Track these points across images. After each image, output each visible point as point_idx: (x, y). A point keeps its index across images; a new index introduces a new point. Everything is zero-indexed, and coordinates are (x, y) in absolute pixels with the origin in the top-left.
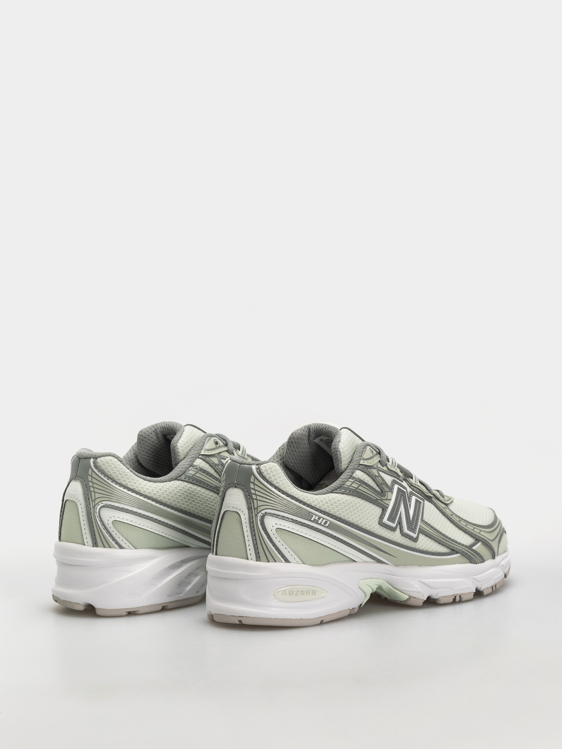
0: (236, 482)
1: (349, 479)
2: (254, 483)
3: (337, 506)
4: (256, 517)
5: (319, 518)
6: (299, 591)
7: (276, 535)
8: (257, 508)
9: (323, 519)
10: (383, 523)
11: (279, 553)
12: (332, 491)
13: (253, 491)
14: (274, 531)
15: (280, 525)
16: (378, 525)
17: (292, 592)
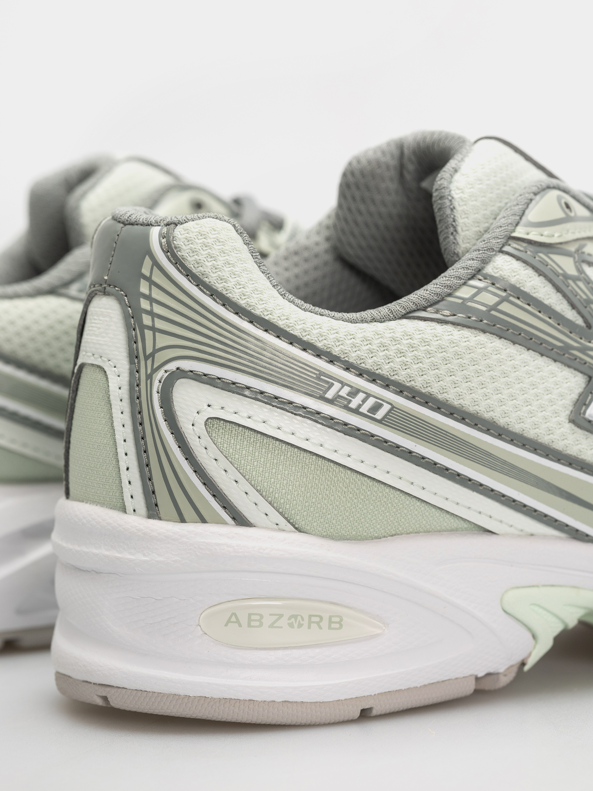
0: (106, 278)
1: (469, 279)
2: (149, 279)
3: (418, 360)
4: (149, 381)
5: (354, 392)
6: (281, 616)
7: (206, 440)
8: (152, 355)
9: (368, 395)
10: (585, 419)
11: (214, 496)
12: (408, 313)
13: (145, 304)
14: (200, 428)
15: (222, 408)
16: (568, 427)
17: (258, 617)
